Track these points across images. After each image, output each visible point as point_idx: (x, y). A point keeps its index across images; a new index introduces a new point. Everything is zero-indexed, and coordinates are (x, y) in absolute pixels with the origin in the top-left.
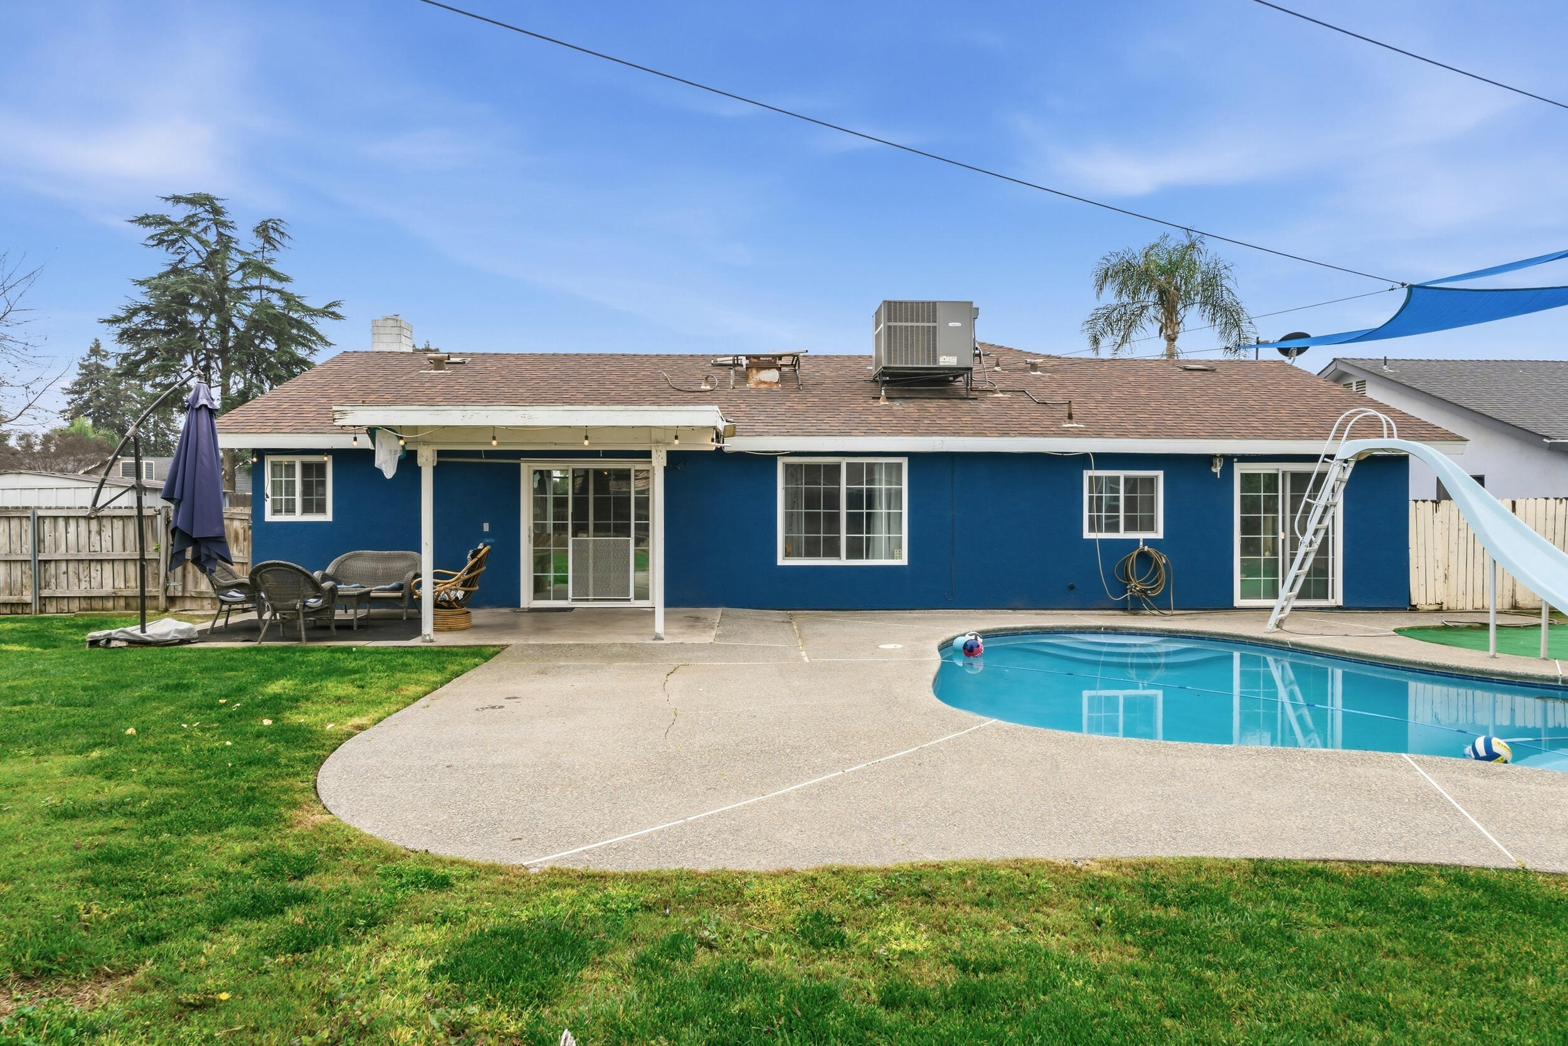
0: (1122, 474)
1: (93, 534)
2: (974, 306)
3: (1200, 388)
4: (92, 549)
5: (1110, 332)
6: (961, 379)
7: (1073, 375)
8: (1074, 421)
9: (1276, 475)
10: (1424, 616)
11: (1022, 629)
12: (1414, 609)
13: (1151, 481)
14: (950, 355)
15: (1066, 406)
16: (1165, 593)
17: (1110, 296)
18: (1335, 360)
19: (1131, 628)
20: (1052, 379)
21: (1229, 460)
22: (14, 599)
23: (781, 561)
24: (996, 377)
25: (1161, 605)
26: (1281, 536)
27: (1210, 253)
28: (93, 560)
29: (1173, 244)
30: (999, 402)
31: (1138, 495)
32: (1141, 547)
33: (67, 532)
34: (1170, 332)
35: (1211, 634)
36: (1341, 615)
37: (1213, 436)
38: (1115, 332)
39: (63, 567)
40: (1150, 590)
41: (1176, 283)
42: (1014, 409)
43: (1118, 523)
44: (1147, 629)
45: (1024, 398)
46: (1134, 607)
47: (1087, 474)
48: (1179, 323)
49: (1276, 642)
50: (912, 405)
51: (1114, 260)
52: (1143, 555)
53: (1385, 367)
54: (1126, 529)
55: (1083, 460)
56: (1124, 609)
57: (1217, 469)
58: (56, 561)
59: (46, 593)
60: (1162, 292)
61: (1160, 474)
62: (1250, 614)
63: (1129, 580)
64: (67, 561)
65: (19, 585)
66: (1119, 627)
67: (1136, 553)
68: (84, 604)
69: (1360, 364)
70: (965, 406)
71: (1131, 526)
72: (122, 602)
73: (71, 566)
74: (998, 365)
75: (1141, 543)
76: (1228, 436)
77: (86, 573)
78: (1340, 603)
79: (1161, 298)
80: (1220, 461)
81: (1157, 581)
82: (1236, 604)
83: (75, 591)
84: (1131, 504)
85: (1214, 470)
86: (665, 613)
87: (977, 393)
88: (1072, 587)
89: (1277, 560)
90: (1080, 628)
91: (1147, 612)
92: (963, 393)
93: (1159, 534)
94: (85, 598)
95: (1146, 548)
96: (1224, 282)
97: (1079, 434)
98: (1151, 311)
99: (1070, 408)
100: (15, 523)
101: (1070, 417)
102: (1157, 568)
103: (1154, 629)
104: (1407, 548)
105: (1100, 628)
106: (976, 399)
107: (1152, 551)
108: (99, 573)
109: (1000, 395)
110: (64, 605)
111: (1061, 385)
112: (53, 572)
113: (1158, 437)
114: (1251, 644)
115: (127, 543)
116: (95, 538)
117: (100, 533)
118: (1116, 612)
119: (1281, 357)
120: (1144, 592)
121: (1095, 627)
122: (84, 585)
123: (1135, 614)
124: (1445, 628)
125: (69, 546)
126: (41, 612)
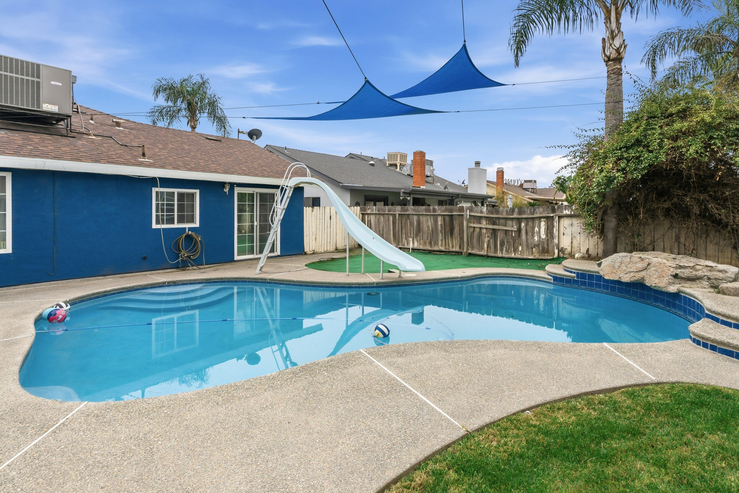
0: (176, 191)
2: (73, 74)
3: (215, 148)
5: (162, 120)
6: (62, 123)
7: (143, 132)
8: (146, 157)
9: (253, 194)
10: (311, 257)
11: (110, 291)
12: (305, 254)
13: (193, 195)
14: (53, 104)
15: (140, 149)
16: (200, 257)
17: (161, 101)
18: (267, 145)
19: (185, 281)
20: (130, 133)
21: (232, 185)
24: (90, 127)
25: (198, 263)
26: (255, 224)
27: (213, 90)
29: (194, 81)
30: (92, 141)
31: (185, 203)
32: (187, 232)
34: (192, 124)
35: (229, 279)
36: (281, 260)
37: (225, 172)
38: (165, 120)
40: (192, 255)
41: (196, 100)
42: (104, 147)
43: (174, 218)
44: (194, 280)
45: (111, 141)
46: (183, 266)
47: (154, 190)
48: (197, 121)
49: (262, 279)
50: (17, 135)
51: (164, 82)
52: (188, 237)
53: (285, 151)
54: (179, 222)
55: (152, 181)
56: (177, 268)
57: (226, 190)
60: (189, 104)
61: (197, 192)
62: (242, 263)
63: (180, 251)
66: (177, 281)
67: (184, 235)
69: (276, 148)
70: (65, 141)
71: (181, 220)
74: (92, 119)
75: (187, 230)
76: (233, 173)
78: (279, 254)
79: (188, 107)
80: (228, 185)
81: (196, 250)
82: (235, 259)
84: (181, 208)
85: (225, 190)
87: (75, 134)
88: (145, 258)
89: (253, 236)
90: (152, 284)
91: (190, 268)
92: (64, 132)
93: (197, 224)
95: (190, 232)
96: (219, 105)
97: (150, 166)
98: (184, 113)
99: (143, 150)
101: (144, 155)
102: (196, 242)
103: (198, 280)
104: (303, 227)
105: (165, 283)
106: (75, 137)
107: (193, 234)
109: (94, 137)
111: (136, 137)
113: (197, 171)
114: (249, 282)
118: (173, 270)
119: (248, 139)
120: (189, 257)
121: (161, 283)
123: (184, 270)
124: (320, 262)
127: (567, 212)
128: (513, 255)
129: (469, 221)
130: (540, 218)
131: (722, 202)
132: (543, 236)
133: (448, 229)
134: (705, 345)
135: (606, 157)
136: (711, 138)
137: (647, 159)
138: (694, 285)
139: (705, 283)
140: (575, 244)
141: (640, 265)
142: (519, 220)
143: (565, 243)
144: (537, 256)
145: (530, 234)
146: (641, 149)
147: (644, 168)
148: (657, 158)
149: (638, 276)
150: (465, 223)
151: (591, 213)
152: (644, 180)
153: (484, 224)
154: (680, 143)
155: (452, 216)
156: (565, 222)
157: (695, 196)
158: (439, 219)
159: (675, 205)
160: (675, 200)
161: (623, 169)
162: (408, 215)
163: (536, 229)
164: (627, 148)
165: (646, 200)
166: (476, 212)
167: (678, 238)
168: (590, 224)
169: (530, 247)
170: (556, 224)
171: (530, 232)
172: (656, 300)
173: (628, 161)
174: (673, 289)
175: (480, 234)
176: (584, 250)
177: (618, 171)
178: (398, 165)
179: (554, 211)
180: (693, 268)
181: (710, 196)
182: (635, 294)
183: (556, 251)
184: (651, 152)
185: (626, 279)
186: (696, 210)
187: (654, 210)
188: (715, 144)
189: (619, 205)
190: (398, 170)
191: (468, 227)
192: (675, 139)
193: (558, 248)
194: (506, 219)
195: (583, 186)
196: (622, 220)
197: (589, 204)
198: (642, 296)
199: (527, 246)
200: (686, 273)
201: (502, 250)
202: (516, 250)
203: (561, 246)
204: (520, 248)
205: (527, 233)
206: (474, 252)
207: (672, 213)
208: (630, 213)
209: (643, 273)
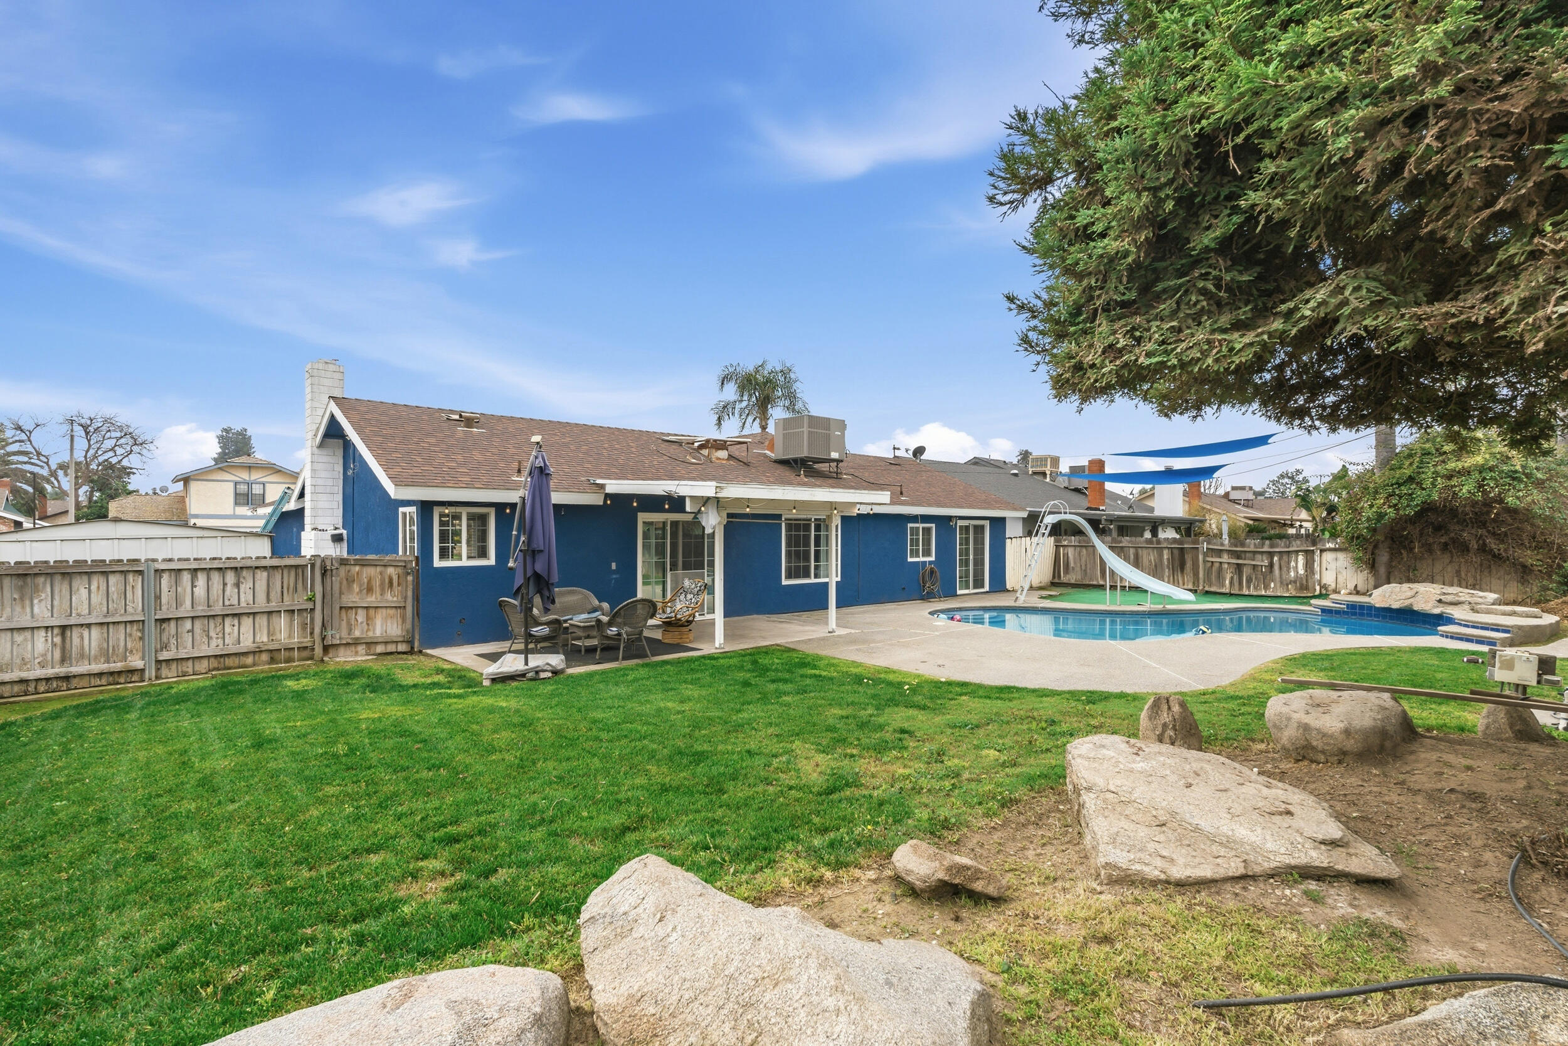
0: (921, 526)
1: (229, 588)
2: (843, 422)
4: (227, 603)
8: (904, 496)
9: (969, 526)
12: (1008, 590)
13: (931, 530)
14: (836, 452)
16: (939, 589)
21: (955, 519)
22: (118, 666)
23: (785, 582)
25: (938, 595)
26: (971, 557)
28: (227, 615)
31: (927, 537)
33: (193, 586)
37: (952, 506)
39: (188, 625)
40: (933, 587)
43: (920, 552)
46: (928, 597)
47: (910, 525)
54: (922, 556)
55: (914, 518)
56: (925, 599)
58: (177, 619)
59: (165, 655)
61: (933, 525)
62: (962, 597)
63: (925, 585)
64: (193, 618)
65: (121, 649)
68: (214, 663)
71: (924, 553)
72: (265, 657)
73: (198, 624)
75: (928, 563)
76: (956, 508)
77: (219, 629)
78: (988, 590)
80: (953, 519)
81: (935, 583)
82: (958, 595)
83: (205, 650)
84: (924, 542)
85: (951, 524)
86: (725, 623)
87: (835, 475)
88: (904, 589)
89: (969, 570)
93: (933, 558)
94: (216, 656)
99: (899, 489)
100: (113, 579)
101: (901, 493)
104: (1005, 561)
107: (931, 567)
108: (236, 628)
109: (846, 477)
110: (189, 667)
112: (173, 631)
113: (934, 506)
115: (272, 595)
116: (230, 590)
117: (237, 585)
120: (931, 589)
122: (214, 643)
125: (196, 600)
126: (157, 678)
127: (1330, 545)
128: (1263, 593)
129: (1205, 555)
130: (1297, 552)
131: (1501, 538)
132: (1301, 571)
133: (1177, 563)
134: (1447, 637)
135: (1376, 492)
136: (1484, 479)
137: (1420, 496)
138: (1452, 607)
139: (1466, 607)
140: (1341, 579)
141: (1410, 594)
142: (1271, 555)
143: (1329, 579)
144: (1294, 594)
145: (1285, 569)
146: (1414, 486)
147: (1417, 505)
148: (1429, 496)
149: (1407, 603)
150: (1201, 557)
151: (1360, 546)
152: (1420, 514)
153: (1225, 558)
154: (1454, 482)
155: (1182, 549)
156: (1328, 557)
157: (1473, 531)
158: (1166, 552)
159: (1454, 541)
160: (1452, 535)
161: (1395, 505)
162: (1122, 547)
163: (1293, 564)
164: (1399, 485)
165: (1421, 534)
166: (1214, 544)
167: (1458, 572)
168: (1360, 559)
169: (1285, 584)
170: (1317, 558)
171: (1285, 567)
172: (1424, 622)
173: (1400, 497)
174: (1437, 611)
175: (1220, 569)
176: (1351, 586)
177: (1390, 507)
178: (1048, 473)
179: (1314, 543)
180: (1456, 594)
181: (1489, 531)
182: (1405, 620)
183: (1318, 588)
184: (1424, 489)
185: (1396, 605)
186: (1474, 545)
187: (1430, 545)
188: (1488, 485)
189: (1392, 539)
190: (1048, 480)
191: (1205, 561)
192: (1450, 477)
193: (1320, 584)
194: (1254, 553)
195: (1351, 520)
196: (1394, 554)
197: (1358, 538)
198: (1412, 622)
199: (1281, 583)
200: (1449, 598)
201: (1249, 587)
202: (1266, 587)
203: (1324, 581)
204: (1272, 585)
205: (1280, 568)
206: (1212, 589)
207: (1451, 547)
208: (1405, 548)
209: (1412, 600)
